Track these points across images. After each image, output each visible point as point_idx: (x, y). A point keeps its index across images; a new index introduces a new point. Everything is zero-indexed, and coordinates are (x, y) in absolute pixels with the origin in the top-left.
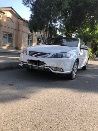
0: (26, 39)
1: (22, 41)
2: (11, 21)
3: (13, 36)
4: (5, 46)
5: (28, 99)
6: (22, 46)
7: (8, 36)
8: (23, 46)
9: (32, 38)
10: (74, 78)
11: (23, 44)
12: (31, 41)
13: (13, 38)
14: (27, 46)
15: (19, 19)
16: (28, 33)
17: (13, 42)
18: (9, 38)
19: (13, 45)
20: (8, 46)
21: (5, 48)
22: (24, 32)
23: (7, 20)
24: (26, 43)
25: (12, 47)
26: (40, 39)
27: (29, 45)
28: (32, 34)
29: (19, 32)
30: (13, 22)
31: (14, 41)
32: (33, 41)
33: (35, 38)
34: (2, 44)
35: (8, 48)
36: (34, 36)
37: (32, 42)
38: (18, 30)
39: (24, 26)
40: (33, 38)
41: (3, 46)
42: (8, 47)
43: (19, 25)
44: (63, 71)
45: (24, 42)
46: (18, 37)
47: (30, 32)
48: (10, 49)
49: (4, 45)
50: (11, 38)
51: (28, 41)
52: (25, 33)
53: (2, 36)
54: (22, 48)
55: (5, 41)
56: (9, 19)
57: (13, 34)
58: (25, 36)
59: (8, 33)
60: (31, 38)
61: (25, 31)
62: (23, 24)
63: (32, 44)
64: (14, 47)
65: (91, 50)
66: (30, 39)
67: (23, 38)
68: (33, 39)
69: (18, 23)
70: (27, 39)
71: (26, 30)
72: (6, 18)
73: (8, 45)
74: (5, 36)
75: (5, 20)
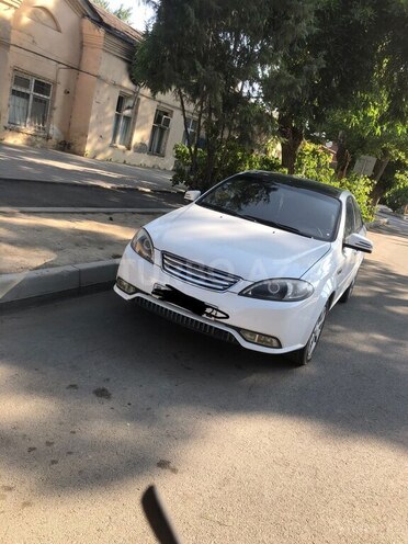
0: (107, 113)
1: (92, 119)
2: (51, 23)
3: (54, 93)
4: (18, 131)
5: (174, 471)
6: (90, 141)
7: (31, 91)
8: (95, 140)
9: (135, 108)
10: (308, 361)
11: (95, 130)
12: (127, 119)
13: (53, 101)
14: (110, 140)
15: (84, 15)
16: (121, 86)
17: (51, 116)
18: (36, 99)
19: (51, 132)
20: (29, 132)
21: (15, 140)
22: (105, 81)
23: (34, 16)
24: (109, 128)
25: (48, 138)
26: (166, 114)
27: (118, 138)
28: (136, 93)
29: (84, 77)
30: (59, 31)
31: (56, 115)
32: (135, 119)
33: (145, 109)
34: (7, 125)
35: (31, 142)
36: (143, 99)
37: (134, 123)
38: (76, 68)
39: (106, 54)
40: (137, 108)
41: (8, 131)
42: (29, 139)
43: (82, 46)
44: (280, 346)
45: (100, 123)
46: (74, 98)
47: (126, 83)
48: (38, 145)
49: (13, 128)
50: (45, 102)
51: (118, 117)
52: (106, 85)
53: (8, 85)
54: (88, 148)
55: (19, 113)
56: (44, 15)
57: (55, 84)
58: (106, 95)
59: (33, 75)
60: (129, 108)
61: (110, 77)
62: (101, 42)
63: (132, 134)
64: (53, 142)
65: (368, 189)
66: (127, 112)
67: (95, 106)
68: (136, 113)
69: (81, 34)
70: (111, 112)
71: (114, 71)
72: (30, 10)
73: (30, 130)
74: (19, 89)
75: (25, 20)
